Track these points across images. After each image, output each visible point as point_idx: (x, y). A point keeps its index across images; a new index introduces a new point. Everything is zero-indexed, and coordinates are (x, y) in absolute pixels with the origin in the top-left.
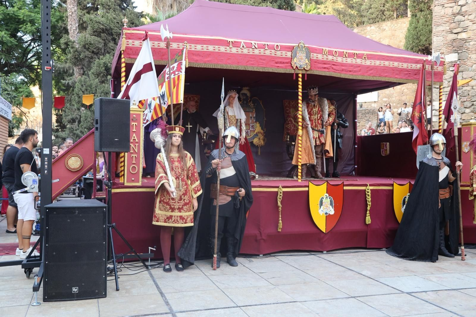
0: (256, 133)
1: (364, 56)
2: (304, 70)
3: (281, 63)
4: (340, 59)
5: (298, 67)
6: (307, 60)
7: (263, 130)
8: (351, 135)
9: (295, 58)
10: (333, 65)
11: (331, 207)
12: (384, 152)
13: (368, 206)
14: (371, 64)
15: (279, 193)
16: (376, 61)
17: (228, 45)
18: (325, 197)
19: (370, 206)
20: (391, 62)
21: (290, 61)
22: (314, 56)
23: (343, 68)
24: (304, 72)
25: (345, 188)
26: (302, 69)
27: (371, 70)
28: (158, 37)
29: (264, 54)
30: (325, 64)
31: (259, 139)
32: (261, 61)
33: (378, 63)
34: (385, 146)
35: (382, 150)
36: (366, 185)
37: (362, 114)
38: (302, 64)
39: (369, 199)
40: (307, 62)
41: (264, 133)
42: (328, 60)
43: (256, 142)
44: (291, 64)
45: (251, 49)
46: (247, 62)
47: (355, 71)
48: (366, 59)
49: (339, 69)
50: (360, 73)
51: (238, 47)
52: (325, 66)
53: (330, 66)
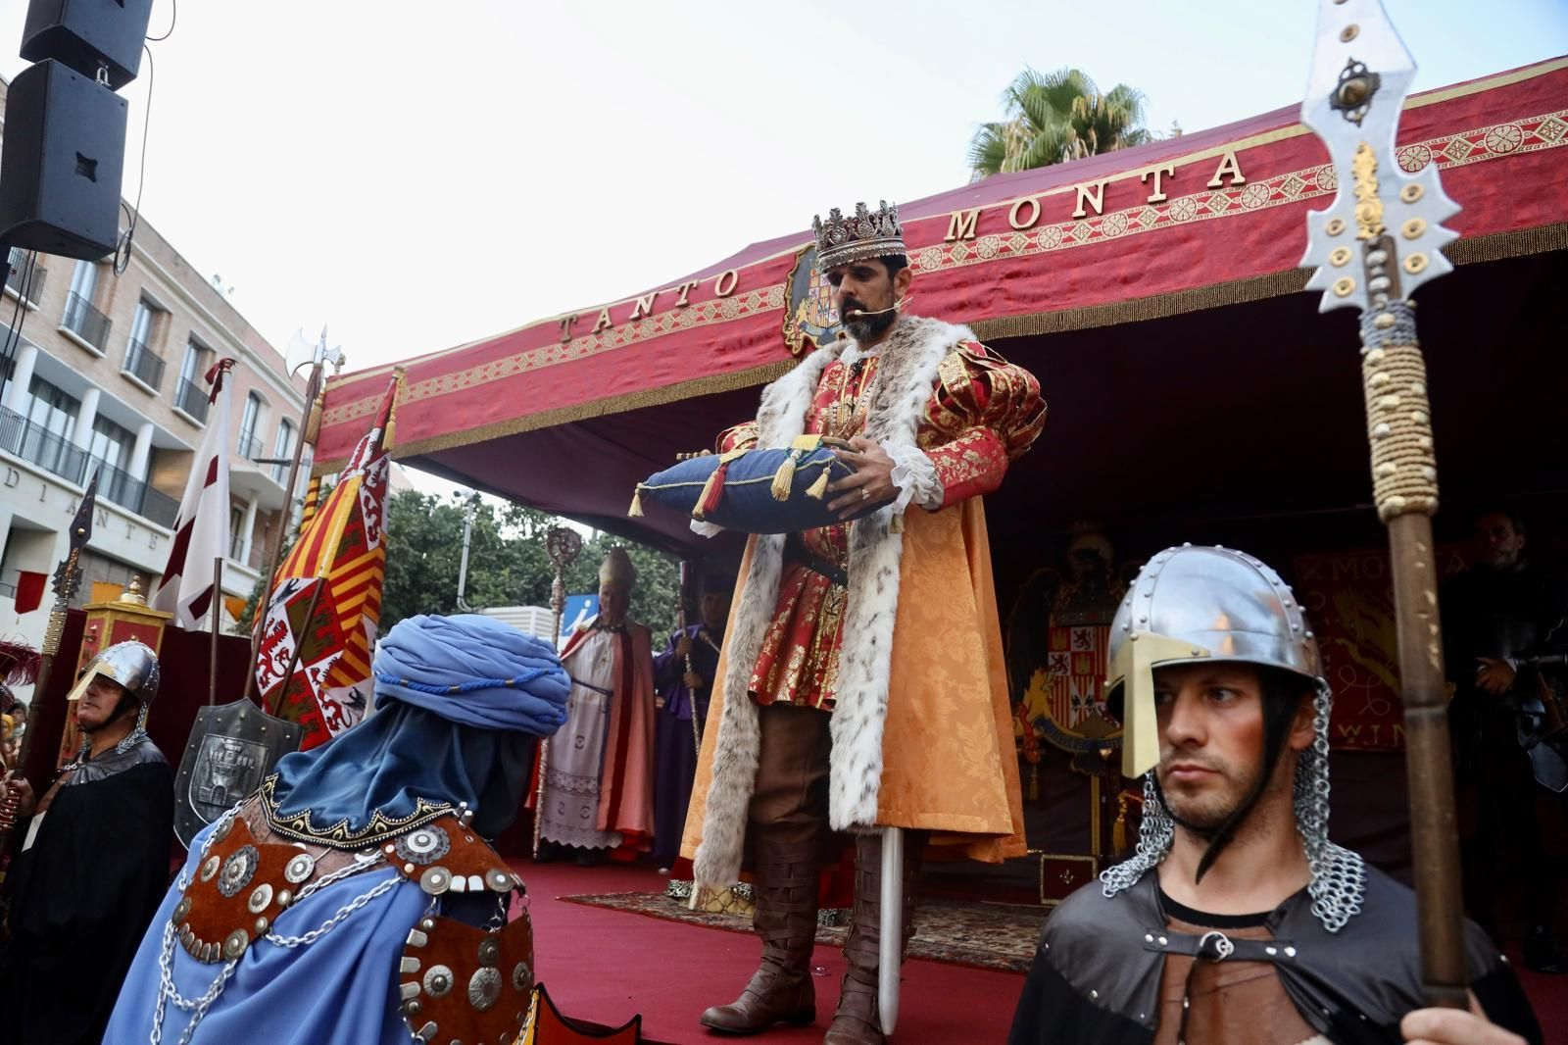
1: (1222, 170)
3: (740, 345)
4: (1050, 238)
5: (814, 340)
9: (802, 305)
10: (1011, 276)
16: (1318, 168)
17: (558, 336)
21: (778, 322)
23: (1075, 274)
29: (676, 329)
30: (957, 286)
32: (663, 361)
38: (832, 320)
42: (977, 261)
45: (630, 325)
46: (612, 381)
47: (1161, 274)
48: (1239, 178)
49: (1047, 287)
50: (1194, 272)
51: (588, 333)
52: (963, 295)
53: (989, 286)
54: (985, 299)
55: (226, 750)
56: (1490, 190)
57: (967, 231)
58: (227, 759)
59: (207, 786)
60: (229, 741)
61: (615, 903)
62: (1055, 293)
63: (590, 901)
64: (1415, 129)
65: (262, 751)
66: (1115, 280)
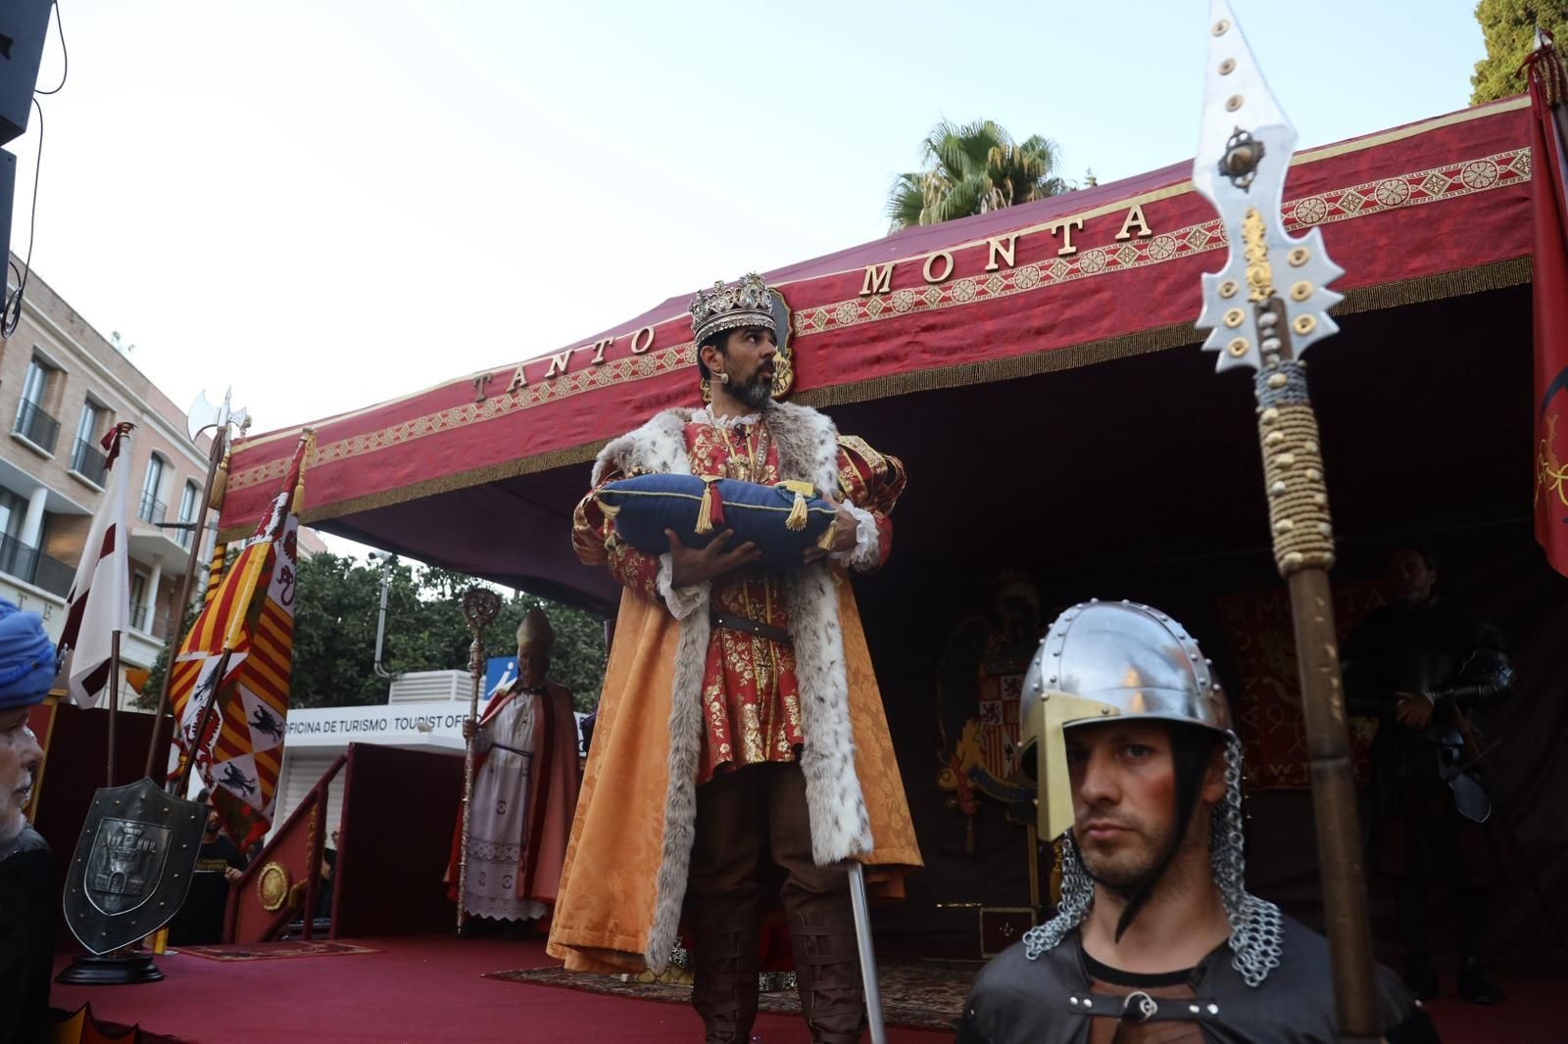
1: (1128, 223)
3: (658, 401)
4: (964, 291)
10: (926, 329)
17: (470, 396)
22: (817, 319)
23: (989, 326)
29: (592, 387)
30: (875, 339)
32: (580, 419)
40: (776, 355)
42: (892, 315)
45: (546, 383)
46: (529, 440)
47: (1073, 325)
48: (1145, 231)
49: (963, 339)
50: (1106, 323)
51: (503, 392)
52: (880, 348)
53: (905, 339)
54: (902, 352)
55: (125, 834)
56: (1382, 241)
57: (881, 285)
58: (126, 843)
59: (105, 874)
60: (129, 825)
61: (543, 977)
62: (970, 345)
63: (518, 978)
64: (1310, 183)
65: (165, 833)
66: (1029, 331)
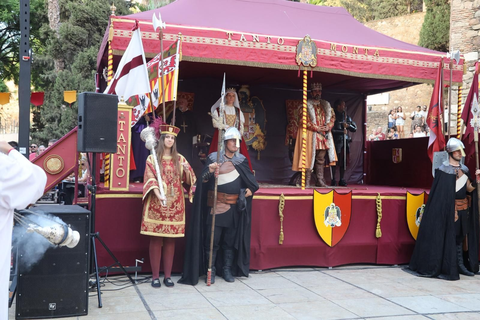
0: (256, 136)
1: (376, 53)
2: (310, 67)
3: (284, 58)
4: (349, 56)
5: (303, 63)
6: (313, 55)
7: (264, 133)
8: (360, 140)
9: (300, 54)
10: (342, 62)
11: (337, 218)
12: (396, 159)
13: (379, 217)
14: (383, 61)
15: (281, 202)
16: (389, 58)
17: (226, 37)
18: (331, 207)
19: (381, 218)
20: (406, 60)
21: (294, 56)
22: (321, 51)
23: (352, 65)
24: (310, 69)
25: (354, 197)
26: (308, 65)
27: (384, 67)
28: (149, 27)
29: (266, 49)
30: (332, 60)
31: (259, 142)
32: (263, 56)
33: (391, 60)
34: (398, 151)
35: (393, 157)
36: (377, 195)
37: (372, 118)
38: (307, 60)
39: (380, 209)
40: (313, 58)
41: (264, 136)
42: (336, 56)
43: (255, 146)
44: (296, 60)
47: (366, 69)
48: (378, 56)
49: (348, 66)
50: (371, 71)
52: (333, 63)
53: (338, 62)
54: (337, 65)
57: (334, 49)
64: (401, 56)
66: (359, 68)
